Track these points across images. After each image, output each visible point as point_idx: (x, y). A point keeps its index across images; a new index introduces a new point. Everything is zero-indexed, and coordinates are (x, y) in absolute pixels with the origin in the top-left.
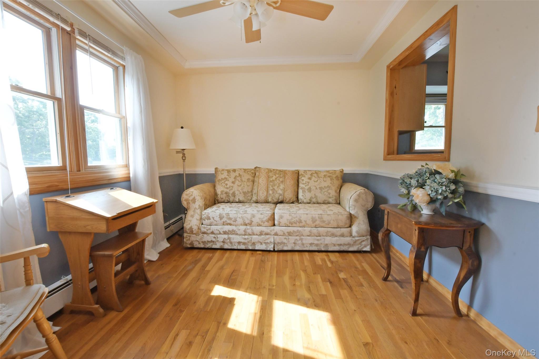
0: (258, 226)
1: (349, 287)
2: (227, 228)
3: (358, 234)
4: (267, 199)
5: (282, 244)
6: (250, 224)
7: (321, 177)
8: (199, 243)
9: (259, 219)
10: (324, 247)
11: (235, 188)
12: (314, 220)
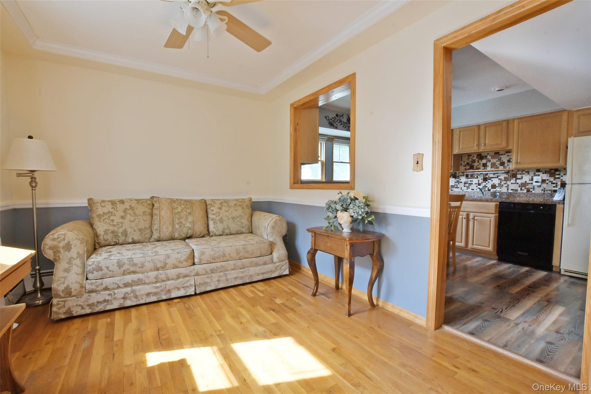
0: (173, 268)
1: (291, 309)
2: (129, 278)
3: (279, 260)
4: (173, 235)
5: (205, 284)
6: (164, 267)
7: (231, 206)
8: (83, 308)
9: (176, 259)
10: (248, 278)
11: (127, 224)
12: (238, 252)
